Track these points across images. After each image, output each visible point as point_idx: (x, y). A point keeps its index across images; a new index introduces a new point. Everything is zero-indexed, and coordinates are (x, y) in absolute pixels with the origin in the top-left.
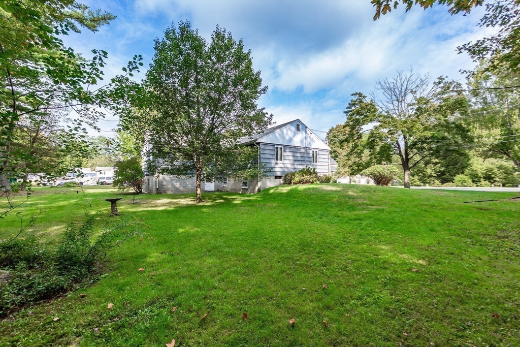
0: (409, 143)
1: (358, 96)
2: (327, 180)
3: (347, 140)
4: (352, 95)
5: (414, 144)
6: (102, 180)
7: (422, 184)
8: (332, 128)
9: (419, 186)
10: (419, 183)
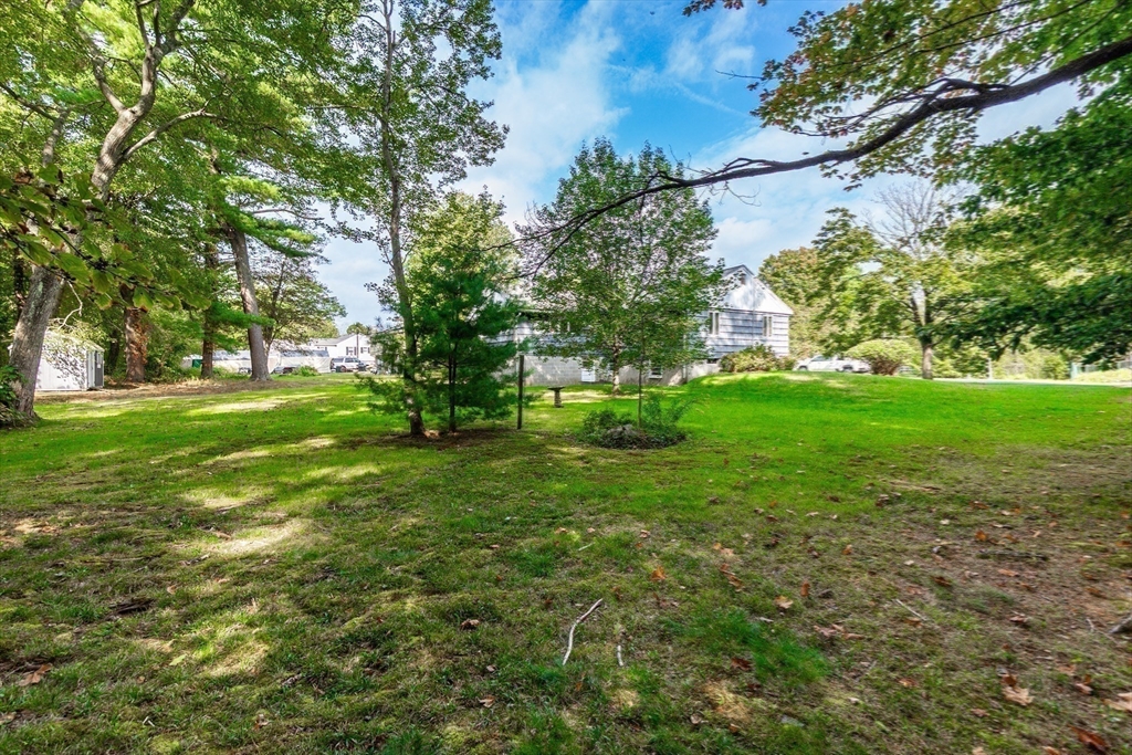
0: (934, 301)
1: (840, 214)
2: (789, 366)
3: (818, 295)
4: (829, 212)
5: (942, 303)
6: (339, 364)
7: (959, 374)
8: (772, 257)
9: (954, 377)
10: (953, 372)
